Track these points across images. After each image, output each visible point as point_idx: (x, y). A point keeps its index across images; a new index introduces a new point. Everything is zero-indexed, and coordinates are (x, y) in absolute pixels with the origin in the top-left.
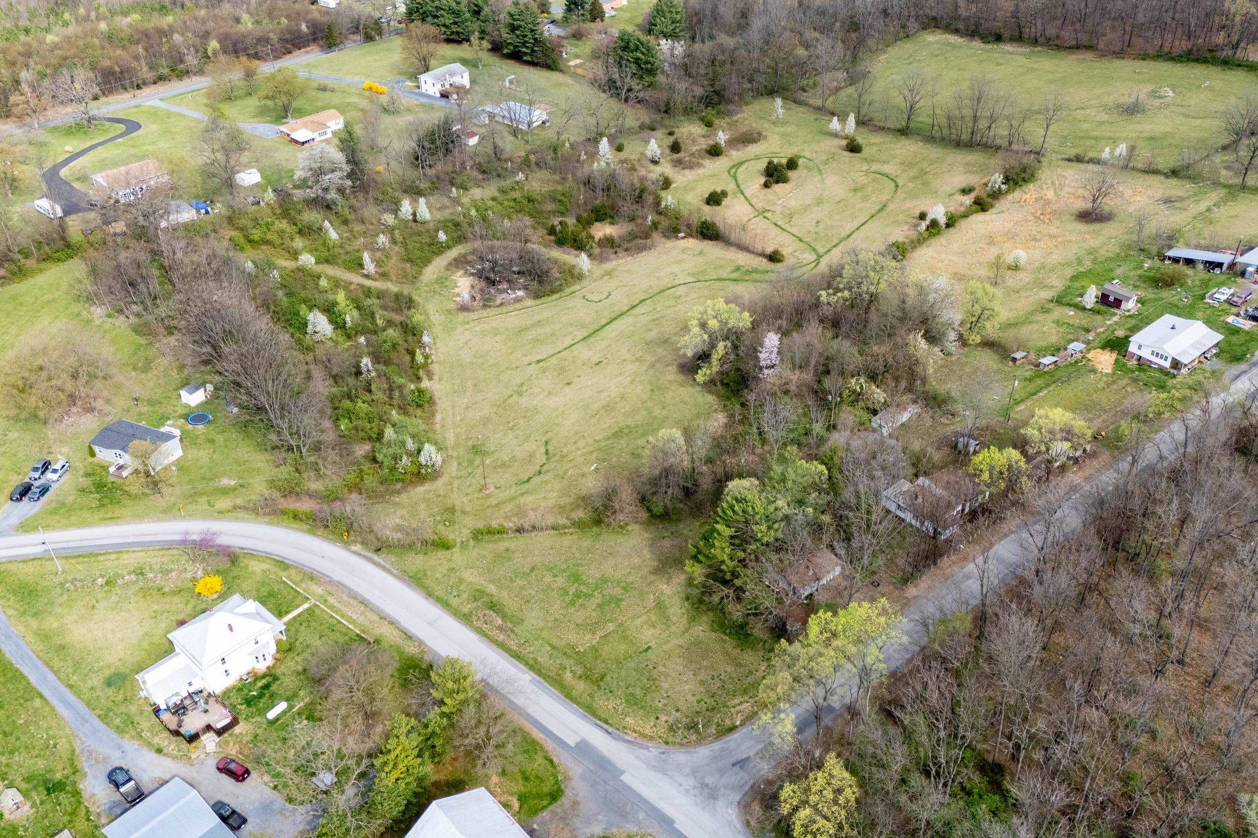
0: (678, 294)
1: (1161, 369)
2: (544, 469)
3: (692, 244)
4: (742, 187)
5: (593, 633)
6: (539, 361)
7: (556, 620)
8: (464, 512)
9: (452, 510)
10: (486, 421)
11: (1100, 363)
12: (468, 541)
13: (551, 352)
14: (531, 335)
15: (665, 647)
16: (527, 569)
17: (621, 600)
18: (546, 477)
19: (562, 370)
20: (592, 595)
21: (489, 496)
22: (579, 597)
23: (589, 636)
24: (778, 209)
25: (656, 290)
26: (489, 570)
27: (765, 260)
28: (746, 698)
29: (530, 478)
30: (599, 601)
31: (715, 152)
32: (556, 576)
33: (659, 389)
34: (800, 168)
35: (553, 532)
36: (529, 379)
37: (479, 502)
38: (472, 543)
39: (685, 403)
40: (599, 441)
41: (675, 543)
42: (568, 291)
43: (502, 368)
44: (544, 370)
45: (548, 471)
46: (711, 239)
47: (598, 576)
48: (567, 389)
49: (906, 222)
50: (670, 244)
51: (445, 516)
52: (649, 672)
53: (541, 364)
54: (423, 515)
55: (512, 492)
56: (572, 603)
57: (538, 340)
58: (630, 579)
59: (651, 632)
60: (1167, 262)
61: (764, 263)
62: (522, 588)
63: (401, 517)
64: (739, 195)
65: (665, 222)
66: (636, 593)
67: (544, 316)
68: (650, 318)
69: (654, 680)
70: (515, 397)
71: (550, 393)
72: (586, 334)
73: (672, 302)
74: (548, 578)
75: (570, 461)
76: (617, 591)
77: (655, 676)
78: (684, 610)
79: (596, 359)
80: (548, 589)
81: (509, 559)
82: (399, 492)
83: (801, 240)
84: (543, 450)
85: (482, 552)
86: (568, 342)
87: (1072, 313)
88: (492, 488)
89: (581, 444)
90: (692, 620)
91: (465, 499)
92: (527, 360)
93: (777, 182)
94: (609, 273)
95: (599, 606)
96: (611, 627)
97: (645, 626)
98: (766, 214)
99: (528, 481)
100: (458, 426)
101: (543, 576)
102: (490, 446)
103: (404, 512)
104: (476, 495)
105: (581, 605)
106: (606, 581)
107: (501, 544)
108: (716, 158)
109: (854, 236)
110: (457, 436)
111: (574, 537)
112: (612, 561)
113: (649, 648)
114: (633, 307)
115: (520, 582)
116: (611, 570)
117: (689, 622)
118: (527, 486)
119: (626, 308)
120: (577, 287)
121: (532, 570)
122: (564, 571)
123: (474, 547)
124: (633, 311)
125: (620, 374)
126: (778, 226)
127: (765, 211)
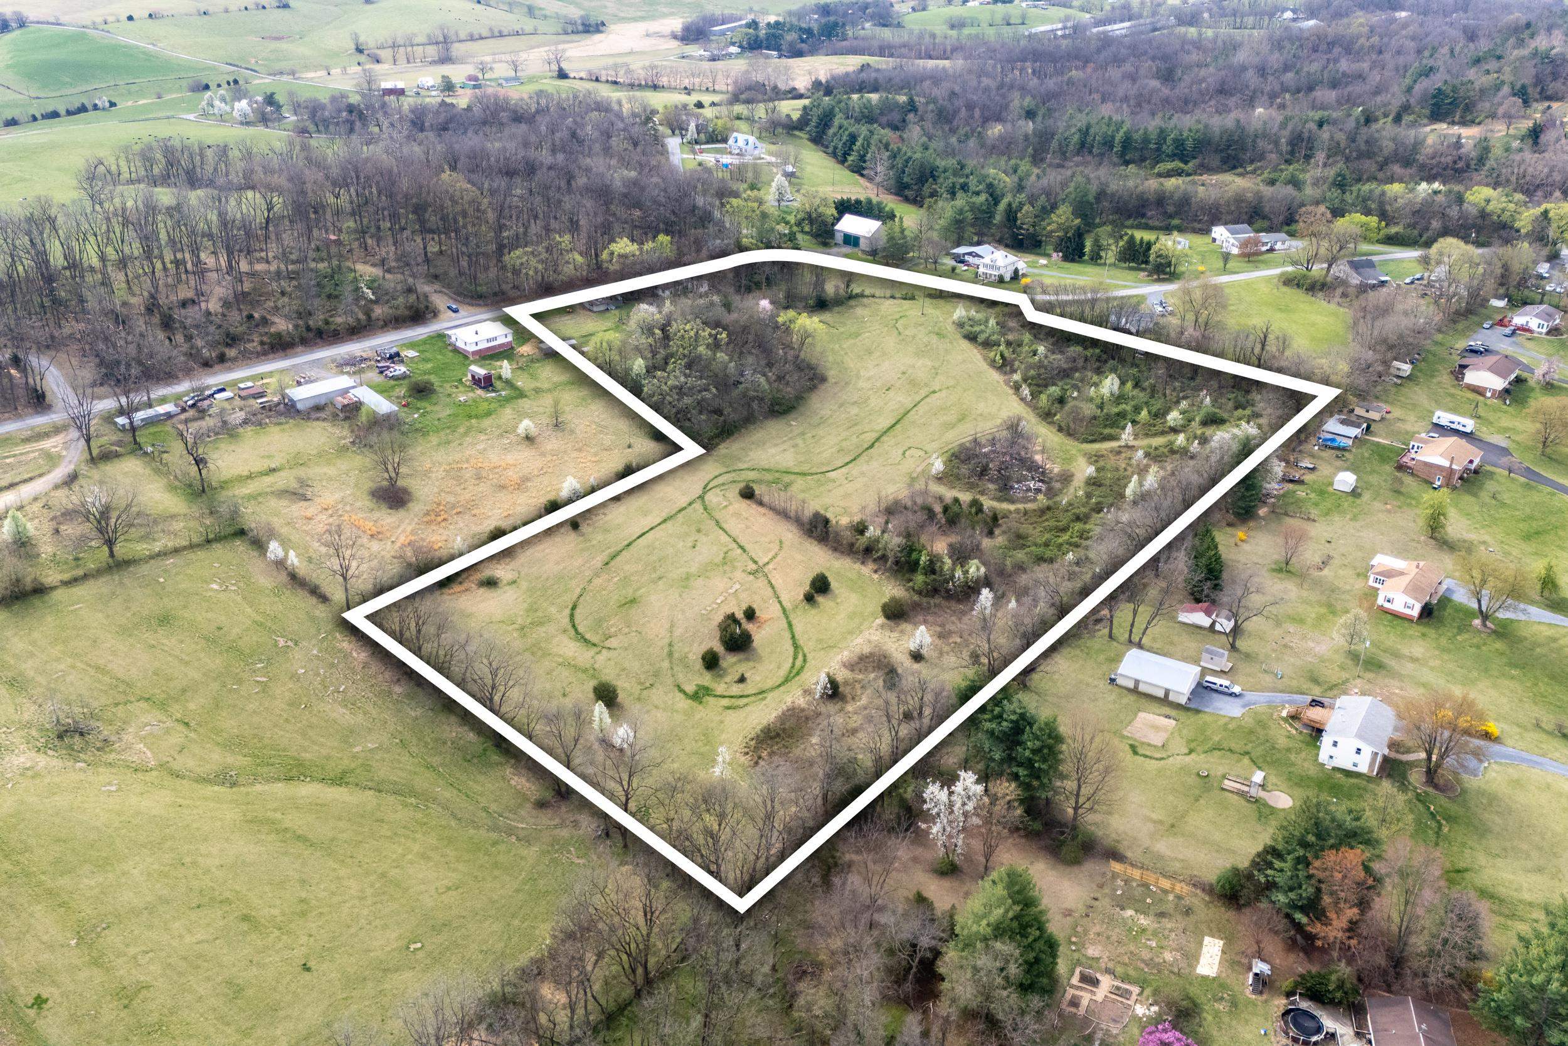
4: (785, 623)
6: (934, 392)
13: (928, 400)
14: (952, 417)
19: (914, 384)
24: (739, 575)
25: (861, 460)
27: (757, 493)
36: (934, 378)
48: (902, 369)
53: (932, 390)
57: (945, 410)
61: (758, 490)
68: (860, 427)
70: (936, 366)
71: (914, 367)
72: (908, 415)
73: (844, 444)
79: (891, 393)
83: (718, 523)
86: (919, 408)
92: (944, 393)
93: (735, 619)
98: (754, 567)
109: (659, 520)
114: (878, 439)
119: (884, 438)
124: (875, 435)
125: (869, 379)
126: (742, 547)
127: (755, 572)
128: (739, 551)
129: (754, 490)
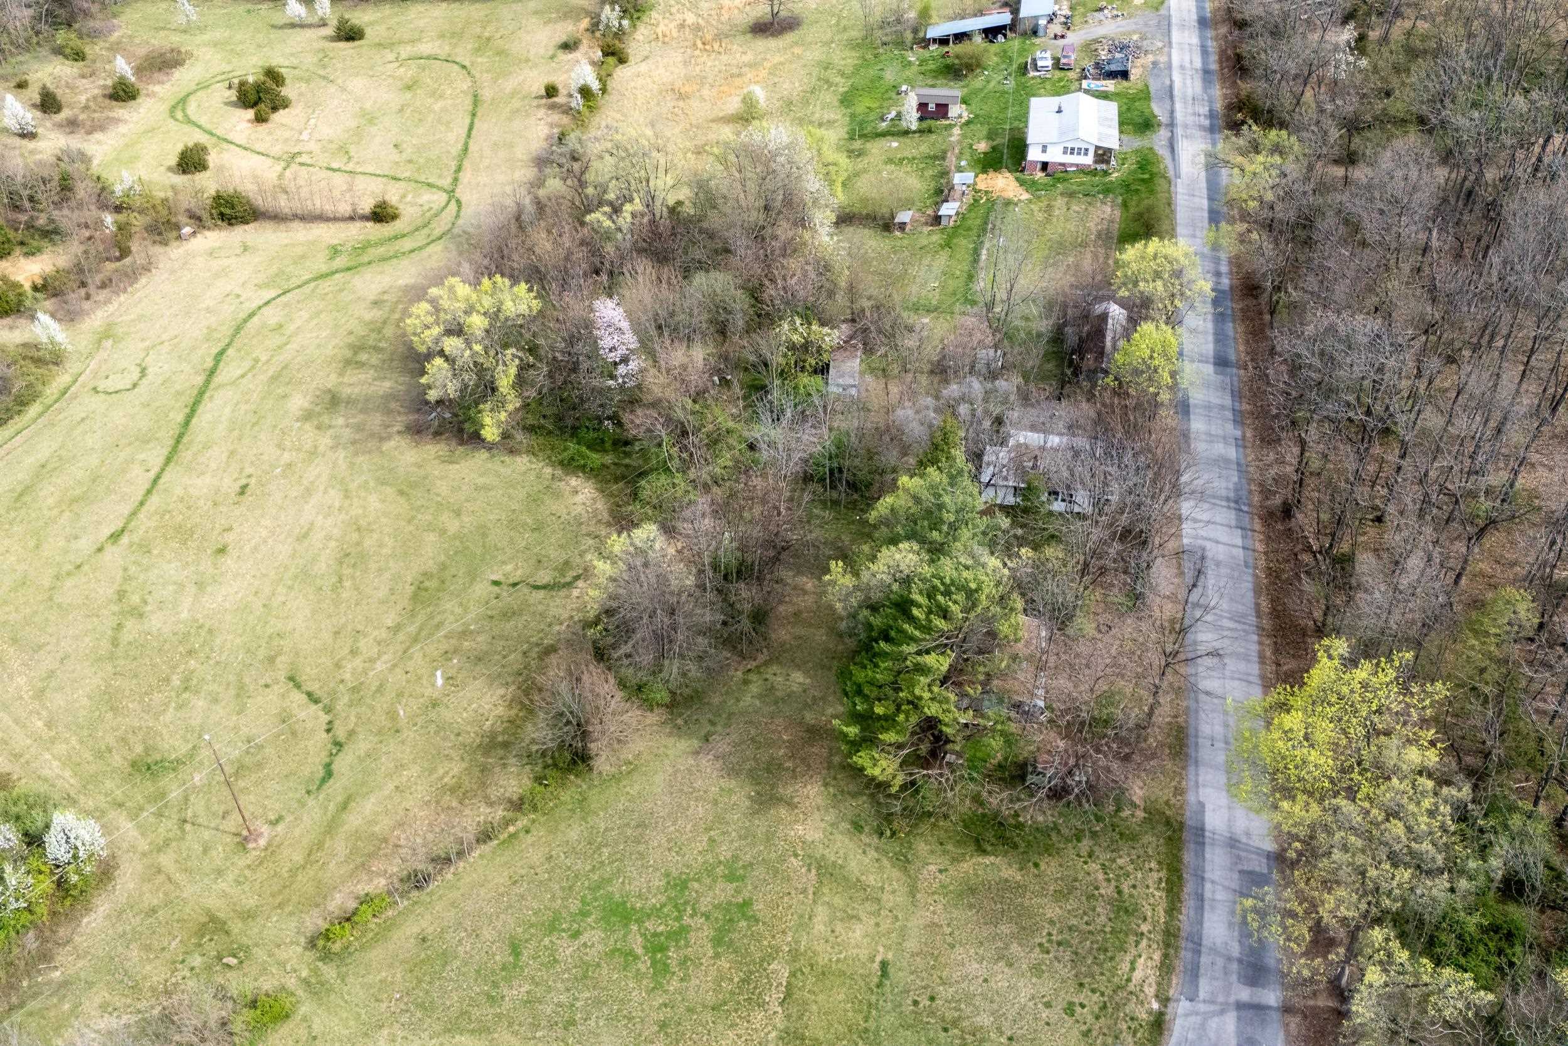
0: (273, 322)
1: (1082, 170)
2: (340, 733)
3: (214, 238)
4: (218, 132)
5: (762, 1005)
6: (115, 537)
7: (663, 1025)
8: (248, 916)
9: (213, 925)
10: (109, 699)
11: (1003, 190)
12: (316, 971)
13: (126, 510)
14: (48, 494)
15: (911, 945)
16: (502, 956)
17: (747, 903)
18: (362, 745)
19: (183, 534)
20: (684, 930)
21: (271, 849)
22: (663, 949)
23: (759, 1016)
24: (312, 146)
25: (226, 331)
26: (421, 1006)
27: (370, 224)
28: (1134, 952)
29: (328, 766)
30: (708, 932)
31: (123, 93)
32: (576, 935)
33: (414, 485)
34: (287, 81)
35: (485, 848)
36: (127, 579)
37: (261, 874)
38: (329, 972)
39: (486, 488)
40: (397, 629)
41: (735, 737)
42: (51, 391)
43: (47, 582)
44: (145, 548)
45: (351, 733)
46: (245, 221)
47: (658, 882)
48: (229, 562)
49: (538, 106)
50: (176, 252)
51: (211, 949)
52: (932, 1014)
53: (125, 540)
54: (156, 973)
55: (314, 814)
56: (661, 969)
57: (74, 502)
58: (725, 852)
59: (858, 932)
60: (933, 47)
61: (373, 230)
62: (530, 1001)
63: (104, 1007)
64: (225, 145)
65: (138, 222)
66: (760, 872)
67: (44, 449)
68: (263, 377)
69: (955, 1023)
70: (130, 624)
71: (200, 585)
72: (165, 452)
73: (276, 340)
74: (567, 950)
75: (380, 689)
76: (723, 892)
77: (950, 1015)
78: (873, 854)
79: (230, 486)
80: (585, 973)
81: (446, 957)
82: (45, 956)
83: (395, 179)
84: (299, 697)
85: (372, 978)
86: (143, 481)
87: (895, 144)
88: (265, 829)
89: (366, 646)
90: (903, 861)
91: (222, 885)
92: (85, 544)
93: (275, 109)
94: (107, 333)
95: (717, 941)
96: (781, 970)
97: (839, 927)
98: (299, 160)
99: (329, 774)
100: (53, 740)
101: (552, 950)
102: (173, 745)
103: (100, 995)
104: (242, 861)
105: (683, 963)
106: (684, 885)
107: (397, 935)
108: (132, 103)
109: (472, 147)
110: (67, 761)
111: (539, 832)
112: (657, 839)
113: (884, 965)
114: (212, 372)
115: (517, 991)
116: (673, 857)
117: (905, 870)
118: (336, 788)
119: (200, 380)
120: (63, 379)
121: (516, 951)
122: (584, 914)
123: (343, 978)
124: (217, 380)
125: (308, 492)
126: (334, 170)
127: (294, 156)
128: (335, 165)
129: (378, 226)
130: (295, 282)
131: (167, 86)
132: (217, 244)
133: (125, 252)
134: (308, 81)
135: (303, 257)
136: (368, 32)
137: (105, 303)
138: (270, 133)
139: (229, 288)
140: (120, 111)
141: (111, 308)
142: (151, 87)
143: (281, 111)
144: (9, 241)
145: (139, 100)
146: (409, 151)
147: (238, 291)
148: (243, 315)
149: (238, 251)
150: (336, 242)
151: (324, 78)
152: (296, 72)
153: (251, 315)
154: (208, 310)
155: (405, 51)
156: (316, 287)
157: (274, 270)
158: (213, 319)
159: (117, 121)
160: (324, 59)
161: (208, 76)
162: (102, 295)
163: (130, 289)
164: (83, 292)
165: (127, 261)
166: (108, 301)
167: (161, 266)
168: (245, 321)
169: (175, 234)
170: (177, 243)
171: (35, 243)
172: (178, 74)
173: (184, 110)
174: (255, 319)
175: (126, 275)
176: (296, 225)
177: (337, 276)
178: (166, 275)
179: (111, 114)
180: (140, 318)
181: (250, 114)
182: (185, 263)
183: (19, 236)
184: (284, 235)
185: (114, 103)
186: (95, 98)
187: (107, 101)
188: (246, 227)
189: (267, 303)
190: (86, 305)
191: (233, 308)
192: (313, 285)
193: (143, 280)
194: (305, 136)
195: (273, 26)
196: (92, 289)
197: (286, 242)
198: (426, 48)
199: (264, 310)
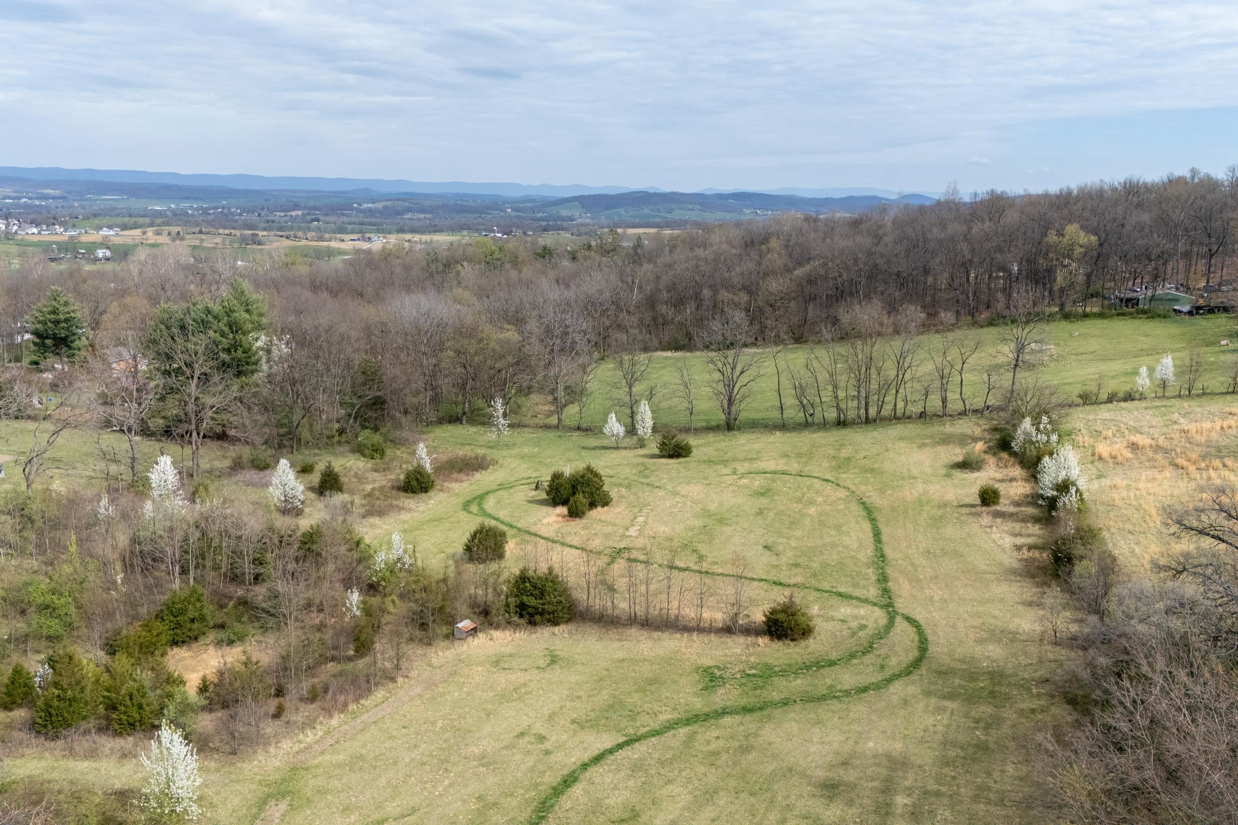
3: (505, 641)
4: (520, 525)
24: (643, 543)
27: (767, 642)
31: (415, 485)
50: (442, 655)
61: (773, 650)
64: (527, 536)
65: (396, 608)
93: (592, 505)
94: (284, 786)
98: (627, 555)
108: (423, 495)
109: (890, 553)
127: (619, 552)
128: (681, 564)
129: (777, 645)
130: (646, 723)
131: (465, 484)
132: (508, 650)
133: (363, 647)
134: (629, 486)
135: (654, 681)
136: (695, 452)
137: (303, 727)
138: (585, 528)
139: (525, 722)
140: (408, 501)
141: (310, 737)
142: (446, 484)
143: (599, 509)
144: (202, 618)
145: (431, 493)
146: (788, 556)
147: (539, 728)
148: (551, 779)
149: (542, 663)
150: (708, 662)
151: (648, 484)
152: (613, 480)
153: (569, 781)
154: (484, 760)
155: (745, 467)
156: (691, 737)
157: (604, 697)
158: (491, 780)
159: (401, 509)
160: (644, 471)
161: (512, 479)
162: (307, 711)
163: (352, 707)
164: (273, 704)
165: (362, 663)
166: (310, 724)
167: (413, 674)
168: (558, 791)
169: (445, 630)
170: (446, 643)
171: (238, 627)
172: (478, 476)
173: (480, 505)
174: (577, 790)
175: (354, 682)
176: (634, 631)
177: (727, 720)
178: (418, 690)
179: (395, 502)
180: (354, 763)
181: (563, 510)
182: (453, 674)
183: (220, 617)
184: (616, 645)
185: (402, 494)
186: (382, 488)
187: (394, 492)
188: (556, 629)
189: (598, 759)
190: (269, 728)
191: (530, 761)
192: (683, 732)
193: (379, 694)
194: (633, 532)
195: (583, 448)
196: (289, 702)
197: (620, 655)
198: (771, 465)
199: (595, 771)
